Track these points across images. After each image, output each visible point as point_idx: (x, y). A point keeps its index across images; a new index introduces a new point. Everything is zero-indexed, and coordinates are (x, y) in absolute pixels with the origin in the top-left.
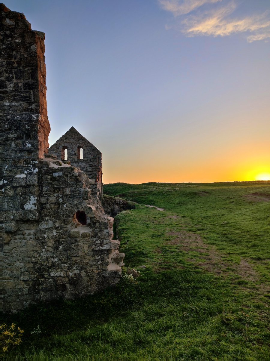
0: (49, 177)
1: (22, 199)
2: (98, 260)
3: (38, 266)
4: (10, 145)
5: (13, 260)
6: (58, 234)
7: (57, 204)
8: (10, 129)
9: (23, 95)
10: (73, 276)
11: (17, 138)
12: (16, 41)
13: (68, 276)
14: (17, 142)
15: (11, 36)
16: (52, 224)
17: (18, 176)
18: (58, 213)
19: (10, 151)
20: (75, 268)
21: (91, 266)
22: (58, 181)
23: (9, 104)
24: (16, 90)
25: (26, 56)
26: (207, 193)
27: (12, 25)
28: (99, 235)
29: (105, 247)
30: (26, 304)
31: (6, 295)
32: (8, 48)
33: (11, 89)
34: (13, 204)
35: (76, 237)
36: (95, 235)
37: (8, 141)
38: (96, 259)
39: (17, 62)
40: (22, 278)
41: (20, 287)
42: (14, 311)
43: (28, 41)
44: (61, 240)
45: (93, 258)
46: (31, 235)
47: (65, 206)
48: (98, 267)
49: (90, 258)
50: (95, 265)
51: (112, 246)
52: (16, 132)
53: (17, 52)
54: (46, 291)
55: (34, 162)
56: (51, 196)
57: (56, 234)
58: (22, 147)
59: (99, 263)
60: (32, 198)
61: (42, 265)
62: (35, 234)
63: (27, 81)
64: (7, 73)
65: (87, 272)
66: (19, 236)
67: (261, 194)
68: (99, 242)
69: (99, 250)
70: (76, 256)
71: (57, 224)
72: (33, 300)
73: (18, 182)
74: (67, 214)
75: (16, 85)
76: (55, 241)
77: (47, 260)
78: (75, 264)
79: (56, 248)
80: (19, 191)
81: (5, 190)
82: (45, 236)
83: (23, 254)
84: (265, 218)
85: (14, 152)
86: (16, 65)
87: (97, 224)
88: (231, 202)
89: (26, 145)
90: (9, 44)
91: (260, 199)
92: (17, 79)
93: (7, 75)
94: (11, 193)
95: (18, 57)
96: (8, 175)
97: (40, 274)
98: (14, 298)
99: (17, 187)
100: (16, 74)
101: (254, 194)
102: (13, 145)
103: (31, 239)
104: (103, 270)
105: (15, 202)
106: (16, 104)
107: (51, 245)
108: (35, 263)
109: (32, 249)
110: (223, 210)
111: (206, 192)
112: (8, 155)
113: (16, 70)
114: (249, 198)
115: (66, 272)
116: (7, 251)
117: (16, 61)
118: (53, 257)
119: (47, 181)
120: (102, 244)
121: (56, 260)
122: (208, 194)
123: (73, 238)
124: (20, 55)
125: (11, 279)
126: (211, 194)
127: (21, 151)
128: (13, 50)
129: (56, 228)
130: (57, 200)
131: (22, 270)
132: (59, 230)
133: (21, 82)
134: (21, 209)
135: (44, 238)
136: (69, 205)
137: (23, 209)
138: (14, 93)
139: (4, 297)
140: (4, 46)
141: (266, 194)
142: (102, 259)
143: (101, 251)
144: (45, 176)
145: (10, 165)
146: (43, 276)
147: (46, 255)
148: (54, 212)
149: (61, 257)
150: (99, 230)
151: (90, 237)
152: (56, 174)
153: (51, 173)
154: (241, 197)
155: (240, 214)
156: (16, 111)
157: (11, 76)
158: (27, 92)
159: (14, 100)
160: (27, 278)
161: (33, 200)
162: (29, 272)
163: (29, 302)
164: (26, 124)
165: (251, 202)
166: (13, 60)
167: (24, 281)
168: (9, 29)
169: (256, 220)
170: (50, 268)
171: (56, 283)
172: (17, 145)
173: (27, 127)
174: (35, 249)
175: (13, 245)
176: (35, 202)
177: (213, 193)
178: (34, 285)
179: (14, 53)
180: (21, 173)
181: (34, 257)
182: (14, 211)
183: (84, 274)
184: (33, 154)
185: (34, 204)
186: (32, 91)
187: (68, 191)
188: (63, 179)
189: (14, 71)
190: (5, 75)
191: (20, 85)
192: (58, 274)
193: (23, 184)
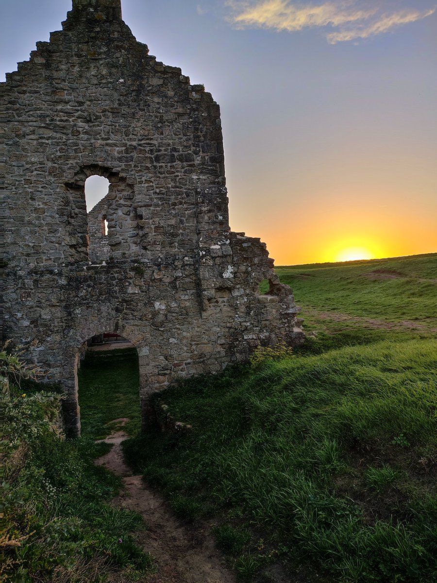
0: (239, 248)
1: (220, 268)
2: (285, 323)
3: (232, 330)
4: (203, 218)
5: (210, 325)
6: (249, 300)
7: (247, 273)
8: (203, 202)
9: (209, 168)
10: (264, 338)
11: (210, 211)
12: (203, 114)
13: (259, 339)
14: (209, 215)
15: (197, 109)
16: (243, 291)
17: (213, 247)
18: (248, 281)
19: (204, 223)
20: (265, 331)
21: (279, 328)
22: (247, 251)
23: (197, 177)
24: (203, 164)
25: (211, 130)
26: (309, 275)
27: (199, 99)
28: (285, 300)
29: (291, 311)
30: (224, 366)
31: (205, 359)
32: (195, 121)
33: (199, 162)
34: (213, 274)
35: (265, 303)
36: (281, 301)
37: (201, 213)
38: (283, 322)
39: (204, 136)
40: (219, 342)
41: (217, 350)
42: (214, 373)
43: (213, 115)
44: (252, 306)
45: (281, 321)
46: (225, 302)
47: (253, 274)
48: (285, 329)
49: (278, 321)
50: (283, 327)
51: (297, 309)
52: (208, 204)
53: (204, 125)
54: (241, 352)
55: (226, 233)
56: (241, 265)
57: (247, 301)
58: (215, 220)
59: (286, 325)
60: (229, 266)
61: (236, 329)
62: (228, 301)
63: (213, 155)
64: (194, 146)
65: (276, 334)
66: (213, 304)
67: (384, 272)
68: (285, 307)
69: (286, 314)
70: (266, 320)
71: (248, 292)
72: (229, 362)
73: (216, 253)
74: (255, 282)
75: (203, 158)
76: (246, 307)
77: (241, 325)
78: (264, 328)
79: (248, 313)
80: (218, 261)
81: (206, 260)
82: (238, 302)
83: (219, 320)
84: (401, 293)
85: (207, 224)
86: (202, 138)
87: (283, 290)
88: (348, 283)
89: (218, 217)
90: (196, 117)
91: (386, 277)
92: (203, 152)
93: (194, 148)
94: (211, 263)
95: (204, 131)
96: (203, 246)
97: (235, 337)
98: (212, 360)
99: (216, 257)
100: (203, 147)
101: (375, 272)
102: (206, 218)
103: (224, 305)
104: (291, 332)
105: (214, 271)
106: (204, 177)
107: (243, 310)
108: (230, 328)
109: (227, 315)
110: (344, 292)
111: (306, 275)
112: (202, 227)
113: (202, 143)
114: (371, 276)
115: (258, 334)
116: (205, 318)
117: (202, 134)
118: (245, 322)
119: (237, 251)
120: (288, 308)
121: (248, 324)
122: (309, 277)
123: (262, 304)
124: (207, 129)
125: (209, 344)
126: (314, 276)
127: (214, 223)
128: (199, 124)
129: (247, 295)
130: (247, 269)
131: (219, 334)
132: (249, 297)
133: (208, 156)
134: (220, 278)
135: (237, 304)
136: (257, 274)
137: (222, 277)
138: (201, 167)
139: (204, 360)
140: (191, 120)
141: (390, 271)
142: (289, 322)
143: (288, 314)
144: (236, 247)
145: (205, 237)
146: (237, 340)
147: (240, 320)
148: (244, 280)
149: (253, 322)
150: (284, 295)
151: (277, 303)
152: (245, 245)
153: (240, 244)
154: (360, 276)
155: (369, 292)
156: (204, 184)
157: (197, 149)
158: (213, 166)
159: (202, 173)
160: (223, 341)
161: (230, 269)
162: (225, 336)
163: (227, 363)
164: (218, 197)
165: (375, 281)
166: (199, 134)
167: (221, 345)
168: (196, 103)
169: (391, 296)
170: (243, 331)
171: (249, 345)
172: (210, 218)
173: (219, 200)
174: (230, 314)
175: (209, 311)
176: (232, 270)
177: (316, 275)
178: (230, 348)
179: (201, 126)
180: (215, 244)
181: (229, 322)
182: (215, 280)
183: (273, 336)
184: (224, 226)
185: (231, 273)
186: (218, 165)
187: (256, 260)
188: (251, 249)
189: (201, 144)
190: (193, 148)
191: (206, 158)
192: (250, 337)
193: (220, 254)
